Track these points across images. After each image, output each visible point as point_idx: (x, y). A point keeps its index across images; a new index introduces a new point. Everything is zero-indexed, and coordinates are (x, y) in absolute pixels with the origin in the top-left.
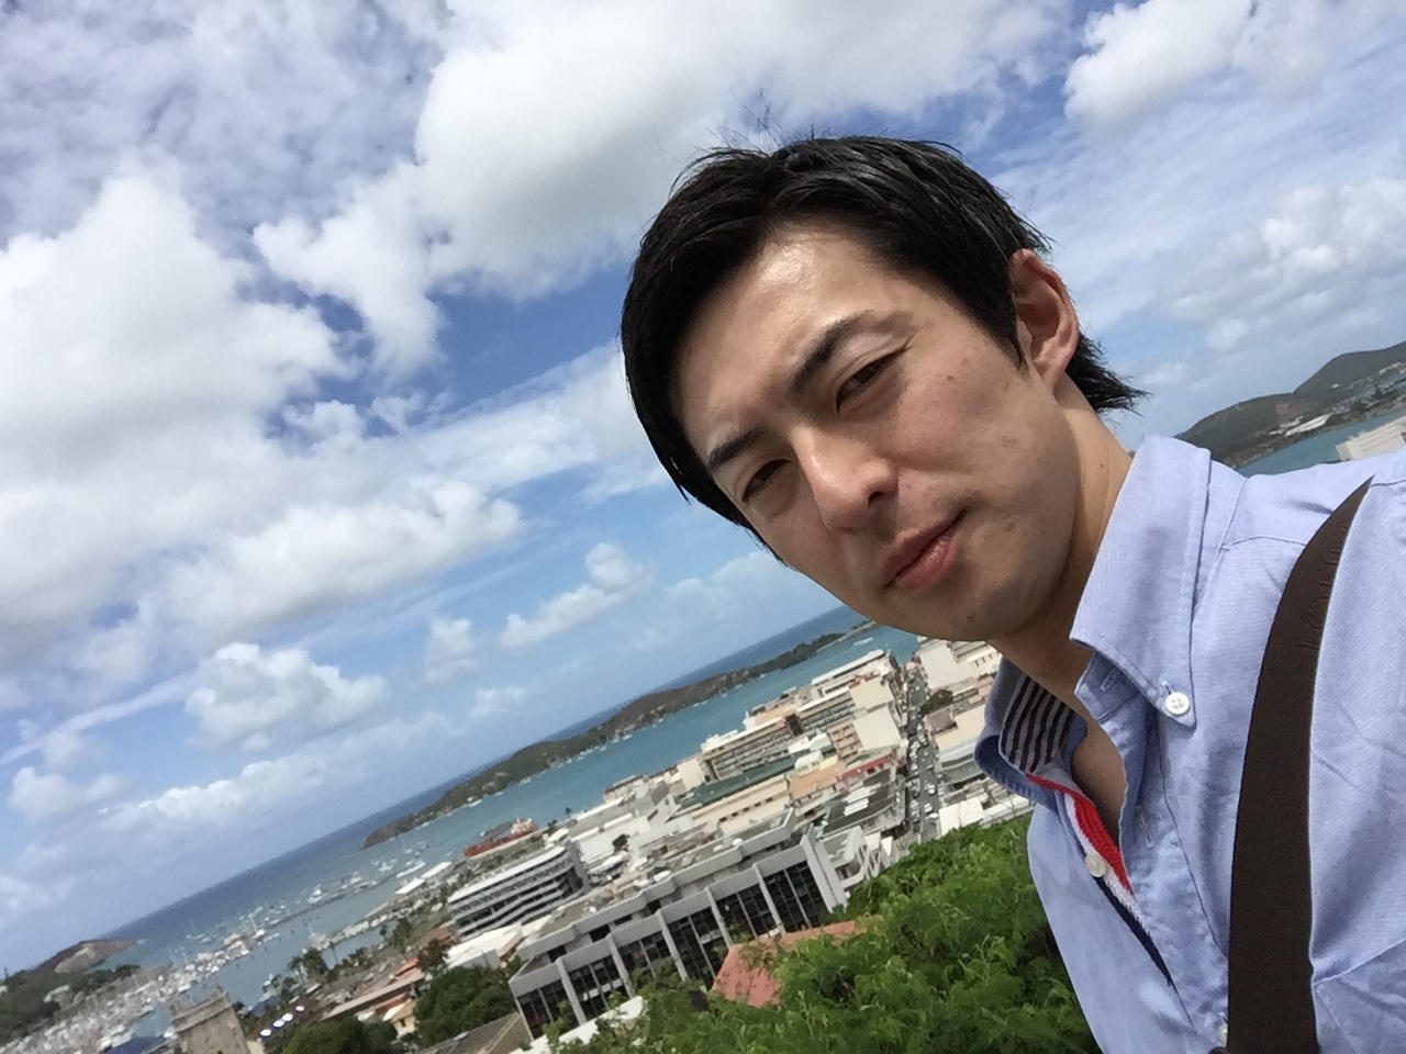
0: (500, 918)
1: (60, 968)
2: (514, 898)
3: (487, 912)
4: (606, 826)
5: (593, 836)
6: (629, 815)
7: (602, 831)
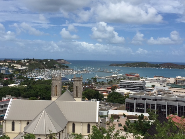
0: (127, 88)
1: (58, 62)
2: (131, 86)
3: (125, 86)
4: (152, 82)
5: (149, 82)
6: (157, 82)
7: (151, 82)
